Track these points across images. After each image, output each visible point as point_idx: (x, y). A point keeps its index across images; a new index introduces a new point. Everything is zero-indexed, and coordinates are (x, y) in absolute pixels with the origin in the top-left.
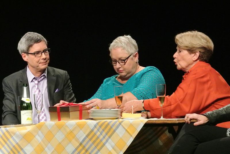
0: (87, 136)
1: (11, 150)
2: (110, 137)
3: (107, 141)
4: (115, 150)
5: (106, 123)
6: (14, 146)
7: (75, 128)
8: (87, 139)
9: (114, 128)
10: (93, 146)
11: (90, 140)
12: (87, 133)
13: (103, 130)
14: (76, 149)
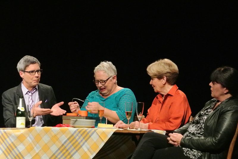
0: (68, 139)
1: (8, 147)
2: (86, 141)
3: (84, 144)
4: (90, 151)
5: (84, 130)
6: (10, 145)
7: (59, 132)
8: (68, 142)
9: (90, 134)
10: (73, 147)
11: (70, 142)
12: (68, 137)
13: (81, 135)
14: (59, 149)
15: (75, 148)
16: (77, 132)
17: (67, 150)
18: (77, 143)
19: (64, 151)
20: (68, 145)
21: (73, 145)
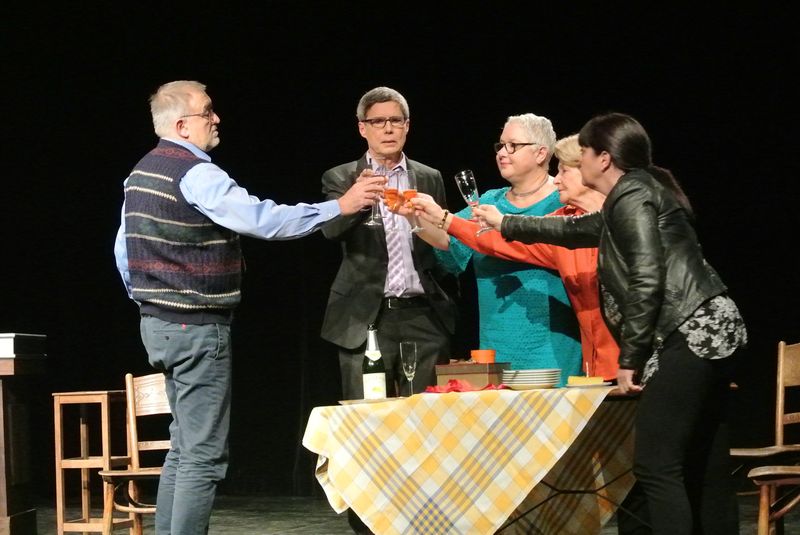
0: (501, 418)
1: (362, 444)
2: (543, 419)
3: (538, 426)
4: (553, 442)
5: (538, 394)
6: (366, 439)
7: (478, 403)
8: (502, 424)
9: (551, 402)
10: (513, 436)
11: (507, 424)
12: (501, 412)
13: (532, 406)
14: (481, 442)
15: (517, 437)
16: (521, 400)
17: (500, 444)
18: (522, 426)
19: (494, 446)
20: (500, 431)
21: (513, 430)
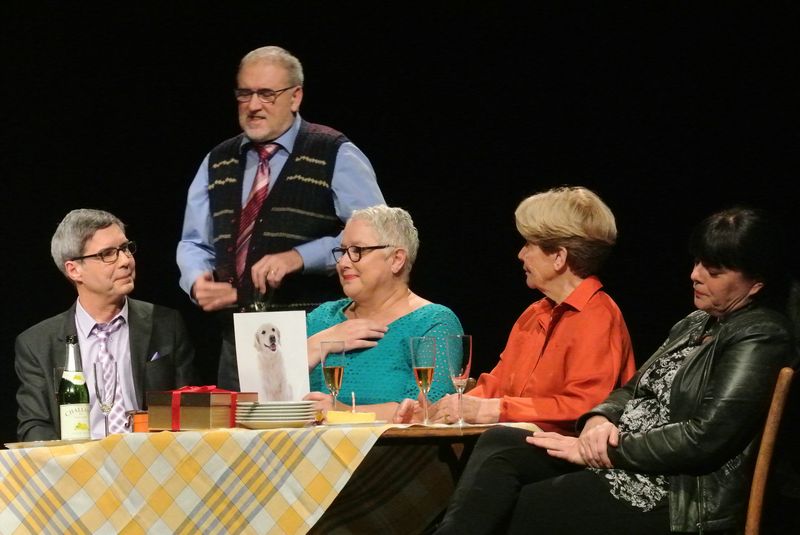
0: (232, 468)
1: (37, 504)
2: (290, 470)
3: (283, 480)
4: (304, 504)
5: (281, 436)
6: (43, 496)
7: (202, 447)
8: (233, 476)
9: (302, 447)
10: (248, 494)
11: (240, 477)
12: (232, 460)
13: (275, 452)
14: (204, 501)
15: (255, 495)
16: (261, 443)
17: (231, 505)
18: (262, 478)
19: (222, 507)
20: (232, 486)
21: (248, 485)
